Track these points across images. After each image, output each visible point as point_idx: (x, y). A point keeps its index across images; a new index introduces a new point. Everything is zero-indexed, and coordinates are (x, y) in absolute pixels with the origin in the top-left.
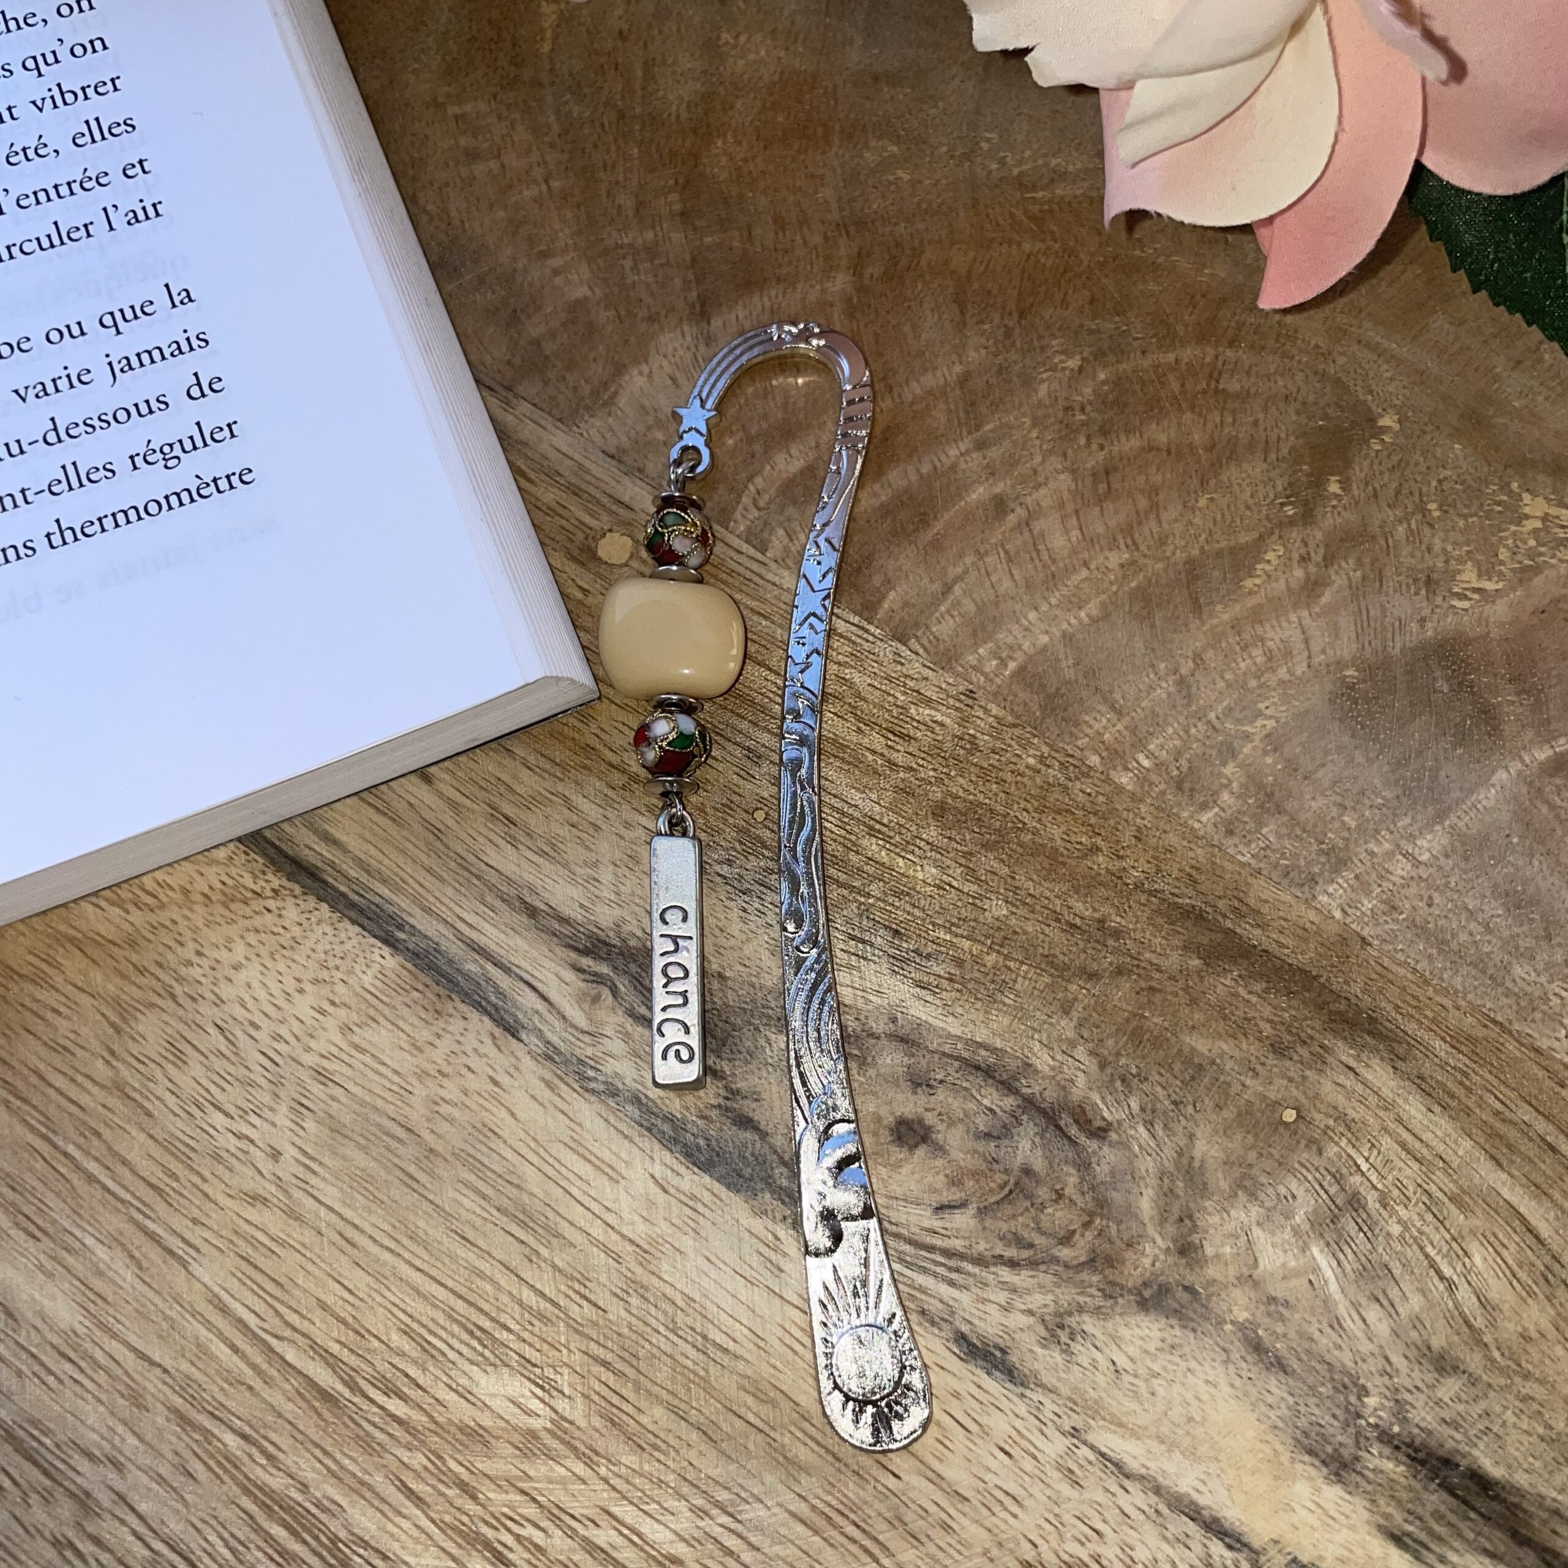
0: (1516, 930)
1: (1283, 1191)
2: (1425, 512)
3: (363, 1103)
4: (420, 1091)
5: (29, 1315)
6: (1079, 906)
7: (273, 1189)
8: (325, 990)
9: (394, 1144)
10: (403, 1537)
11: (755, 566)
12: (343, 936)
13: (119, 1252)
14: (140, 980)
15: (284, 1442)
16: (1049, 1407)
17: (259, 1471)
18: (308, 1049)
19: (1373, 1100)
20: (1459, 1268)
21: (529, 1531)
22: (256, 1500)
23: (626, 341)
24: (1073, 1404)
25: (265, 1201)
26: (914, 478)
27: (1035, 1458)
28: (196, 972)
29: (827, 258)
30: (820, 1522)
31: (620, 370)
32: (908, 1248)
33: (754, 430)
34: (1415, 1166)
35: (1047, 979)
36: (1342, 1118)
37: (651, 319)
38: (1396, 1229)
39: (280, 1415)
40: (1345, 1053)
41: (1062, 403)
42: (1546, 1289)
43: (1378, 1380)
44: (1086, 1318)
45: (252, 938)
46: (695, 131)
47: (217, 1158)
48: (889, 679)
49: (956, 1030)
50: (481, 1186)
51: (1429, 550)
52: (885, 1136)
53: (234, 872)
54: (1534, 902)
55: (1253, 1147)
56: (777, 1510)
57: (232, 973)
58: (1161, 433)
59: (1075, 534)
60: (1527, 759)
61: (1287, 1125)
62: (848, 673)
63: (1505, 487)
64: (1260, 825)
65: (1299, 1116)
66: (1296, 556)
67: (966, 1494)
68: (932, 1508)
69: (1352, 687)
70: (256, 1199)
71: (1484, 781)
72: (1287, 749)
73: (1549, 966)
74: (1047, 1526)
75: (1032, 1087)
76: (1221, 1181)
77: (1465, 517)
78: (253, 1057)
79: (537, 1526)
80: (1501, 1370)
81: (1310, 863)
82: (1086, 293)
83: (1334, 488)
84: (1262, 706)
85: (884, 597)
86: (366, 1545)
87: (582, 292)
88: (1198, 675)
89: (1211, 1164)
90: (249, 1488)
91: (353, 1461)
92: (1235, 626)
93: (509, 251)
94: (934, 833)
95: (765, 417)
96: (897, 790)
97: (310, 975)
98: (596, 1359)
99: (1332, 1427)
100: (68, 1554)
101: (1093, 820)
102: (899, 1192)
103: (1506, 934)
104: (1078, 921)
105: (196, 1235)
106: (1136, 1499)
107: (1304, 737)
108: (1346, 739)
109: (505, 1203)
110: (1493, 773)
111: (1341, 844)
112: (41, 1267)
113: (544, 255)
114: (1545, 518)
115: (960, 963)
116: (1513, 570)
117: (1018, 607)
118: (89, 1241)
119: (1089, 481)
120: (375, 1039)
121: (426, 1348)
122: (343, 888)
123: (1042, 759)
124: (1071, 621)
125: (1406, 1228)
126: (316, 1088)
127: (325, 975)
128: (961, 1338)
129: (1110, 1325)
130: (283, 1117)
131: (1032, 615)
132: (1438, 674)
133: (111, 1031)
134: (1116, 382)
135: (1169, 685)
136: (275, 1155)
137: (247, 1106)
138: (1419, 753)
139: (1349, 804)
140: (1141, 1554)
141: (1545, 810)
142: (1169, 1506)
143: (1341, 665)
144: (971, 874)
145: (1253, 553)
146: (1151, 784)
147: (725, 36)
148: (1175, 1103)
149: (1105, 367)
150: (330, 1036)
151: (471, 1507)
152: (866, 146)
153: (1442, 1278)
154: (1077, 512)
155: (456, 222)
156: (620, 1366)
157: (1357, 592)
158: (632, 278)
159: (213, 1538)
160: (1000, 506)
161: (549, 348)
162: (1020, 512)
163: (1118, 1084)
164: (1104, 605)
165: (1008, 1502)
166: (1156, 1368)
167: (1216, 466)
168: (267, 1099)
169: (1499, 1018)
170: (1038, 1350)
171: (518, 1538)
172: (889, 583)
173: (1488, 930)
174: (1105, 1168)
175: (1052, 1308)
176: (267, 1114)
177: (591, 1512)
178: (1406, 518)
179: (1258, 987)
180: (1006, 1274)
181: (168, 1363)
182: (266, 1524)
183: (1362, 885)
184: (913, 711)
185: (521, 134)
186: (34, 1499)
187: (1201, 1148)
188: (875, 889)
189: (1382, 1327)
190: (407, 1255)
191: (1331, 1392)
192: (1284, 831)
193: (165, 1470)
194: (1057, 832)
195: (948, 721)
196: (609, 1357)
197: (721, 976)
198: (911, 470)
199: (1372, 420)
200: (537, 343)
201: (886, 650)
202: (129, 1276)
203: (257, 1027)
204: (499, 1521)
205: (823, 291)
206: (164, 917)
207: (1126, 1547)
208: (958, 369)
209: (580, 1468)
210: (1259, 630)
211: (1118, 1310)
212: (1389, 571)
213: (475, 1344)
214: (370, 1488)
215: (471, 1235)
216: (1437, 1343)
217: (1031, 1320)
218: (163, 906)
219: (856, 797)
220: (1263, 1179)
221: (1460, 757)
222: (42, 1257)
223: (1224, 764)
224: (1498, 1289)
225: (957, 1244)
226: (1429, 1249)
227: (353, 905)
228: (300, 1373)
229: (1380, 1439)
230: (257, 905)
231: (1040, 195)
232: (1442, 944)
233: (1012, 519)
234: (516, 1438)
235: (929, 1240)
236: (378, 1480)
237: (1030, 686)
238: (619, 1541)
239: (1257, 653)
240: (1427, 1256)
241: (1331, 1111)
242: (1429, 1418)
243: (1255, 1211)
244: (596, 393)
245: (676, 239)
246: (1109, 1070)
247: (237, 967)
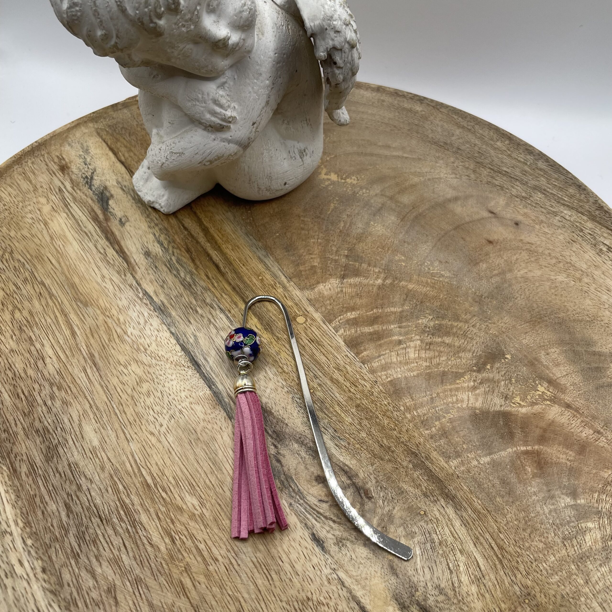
0: (501, 489)
1: (414, 530)
2: (510, 380)
3: (187, 421)
4: (202, 423)
5: (87, 439)
6: (385, 441)
7: (157, 432)
8: (190, 393)
9: (190, 433)
10: (152, 526)
11: (333, 335)
12: (200, 382)
13: (114, 434)
14: (148, 375)
15: (133, 492)
16: (330, 561)
17: (124, 497)
18: (180, 404)
19: (446, 517)
20: (455, 568)
21: (183, 538)
22: (120, 503)
23: (322, 278)
24: (336, 562)
25: (154, 435)
26: (380, 328)
27: (321, 572)
28: (162, 378)
29: (378, 275)
30: (258, 565)
31: (318, 283)
32: (308, 507)
33: (345, 306)
34: (452, 538)
35: (370, 456)
36: (437, 519)
37: (330, 275)
38: (441, 552)
39: (135, 486)
40: (442, 502)
41: (424, 325)
42: (478, 582)
43: (422, 588)
44: (348, 542)
45: (178, 375)
46: (357, 240)
47: (147, 421)
48: (357, 371)
49: (342, 460)
50: (207, 451)
51: (509, 390)
52: (313, 478)
53: (181, 359)
54: (508, 484)
55: (409, 516)
56: (248, 558)
57: (170, 381)
58: (448, 340)
59: (417, 355)
60: (518, 448)
61: (421, 515)
62: (347, 366)
63: (534, 381)
64: (440, 439)
65: (425, 513)
66: (472, 379)
67: (299, 574)
68: (289, 574)
69: (477, 415)
70: (152, 434)
71: (505, 450)
72: (454, 424)
73: (507, 501)
74: (317, 590)
75: (356, 481)
76: (397, 521)
77: (521, 385)
78: (166, 401)
79: (186, 537)
80: (457, 599)
81: (450, 453)
82: (439, 303)
83: (488, 367)
84: (451, 411)
85: (362, 352)
86: (142, 524)
87: (316, 264)
88: (437, 398)
89: (397, 516)
90: (120, 500)
91: (148, 503)
92: (451, 390)
93: (303, 251)
94: (354, 410)
95: (349, 304)
96: (349, 397)
97: (188, 388)
98: (218, 503)
99: (405, 596)
100: (70, 497)
101: (397, 422)
102: (311, 492)
103: (498, 489)
104: (383, 445)
105: (134, 436)
106: (344, 593)
107: (459, 422)
108: (471, 427)
109: (211, 457)
110: (508, 448)
111: (460, 451)
112: (95, 430)
113: (310, 254)
114: (543, 392)
115: (349, 444)
116: (530, 402)
117: (396, 366)
118: (109, 428)
119: (425, 345)
120: (197, 408)
121: (177, 483)
122: (204, 372)
123: (389, 403)
124: (408, 374)
125: (444, 552)
126: (178, 414)
127: (191, 389)
128: (313, 534)
129: (354, 546)
130: (167, 417)
131: (399, 369)
132: (501, 419)
133: (136, 383)
134: (440, 325)
135: (429, 398)
136: (161, 425)
137: (159, 412)
138: (489, 437)
139: (466, 442)
140: (340, 608)
141: (519, 462)
142: (352, 598)
143: (476, 409)
144: (360, 424)
145: (462, 375)
146: (415, 419)
147: (372, 223)
148: (392, 498)
149: (438, 320)
150: (186, 404)
151: (172, 526)
152: (397, 255)
153: (449, 569)
154: (419, 350)
155: (293, 241)
156: (223, 507)
157: (486, 393)
158: (329, 265)
159: (106, 507)
160: (400, 342)
161: (303, 273)
162: (405, 346)
163: (379, 488)
164: (418, 374)
165: (309, 580)
166: (362, 562)
167: (458, 352)
168: (165, 411)
169: (489, 509)
170: (332, 545)
171: (180, 538)
172: (365, 350)
173: (493, 486)
174: (368, 508)
175: (340, 536)
176: (163, 415)
177: (201, 539)
178: (505, 380)
179: (425, 478)
180: (331, 523)
181: (114, 463)
182: (120, 509)
183: (462, 463)
184: (360, 380)
185: (316, 228)
186: (68, 482)
187: (395, 511)
188: (334, 418)
189: (428, 576)
190: (182, 460)
191: (408, 587)
192: (446, 442)
193: (102, 487)
194: (386, 422)
195: (368, 386)
196: (221, 504)
197: (287, 424)
198: (380, 327)
199: (504, 355)
200: (301, 271)
201: (359, 364)
202: (114, 440)
203: (170, 395)
204: (177, 532)
205: (374, 282)
206: (160, 363)
207: (336, 604)
208: (401, 309)
209: (203, 528)
210: (457, 393)
211: (358, 543)
212: (496, 391)
213: (190, 487)
214: (149, 511)
215: (200, 461)
216: (442, 586)
217: (333, 537)
218: (161, 361)
219: (337, 395)
220: (409, 526)
221: (500, 442)
222: (96, 428)
223: (436, 421)
224: (464, 579)
225: (321, 511)
226: (448, 560)
227: (205, 376)
228: (144, 477)
229: (417, 604)
230: (183, 368)
231: (436, 278)
232: (479, 486)
233: (402, 346)
234: (190, 514)
235: (315, 507)
236: (152, 510)
237: (392, 385)
238: (205, 549)
239: (454, 399)
240: (447, 562)
241: (434, 516)
242: (432, 603)
243: (404, 533)
244: (310, 286)
245: (343, 260)
246: (378, 484)
247: (172, 380)
